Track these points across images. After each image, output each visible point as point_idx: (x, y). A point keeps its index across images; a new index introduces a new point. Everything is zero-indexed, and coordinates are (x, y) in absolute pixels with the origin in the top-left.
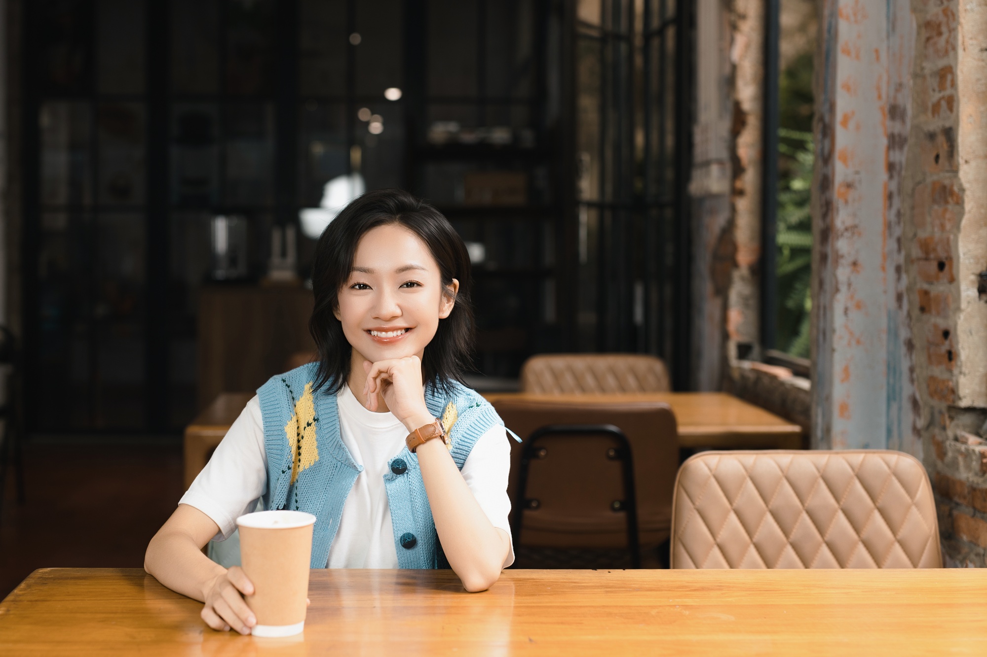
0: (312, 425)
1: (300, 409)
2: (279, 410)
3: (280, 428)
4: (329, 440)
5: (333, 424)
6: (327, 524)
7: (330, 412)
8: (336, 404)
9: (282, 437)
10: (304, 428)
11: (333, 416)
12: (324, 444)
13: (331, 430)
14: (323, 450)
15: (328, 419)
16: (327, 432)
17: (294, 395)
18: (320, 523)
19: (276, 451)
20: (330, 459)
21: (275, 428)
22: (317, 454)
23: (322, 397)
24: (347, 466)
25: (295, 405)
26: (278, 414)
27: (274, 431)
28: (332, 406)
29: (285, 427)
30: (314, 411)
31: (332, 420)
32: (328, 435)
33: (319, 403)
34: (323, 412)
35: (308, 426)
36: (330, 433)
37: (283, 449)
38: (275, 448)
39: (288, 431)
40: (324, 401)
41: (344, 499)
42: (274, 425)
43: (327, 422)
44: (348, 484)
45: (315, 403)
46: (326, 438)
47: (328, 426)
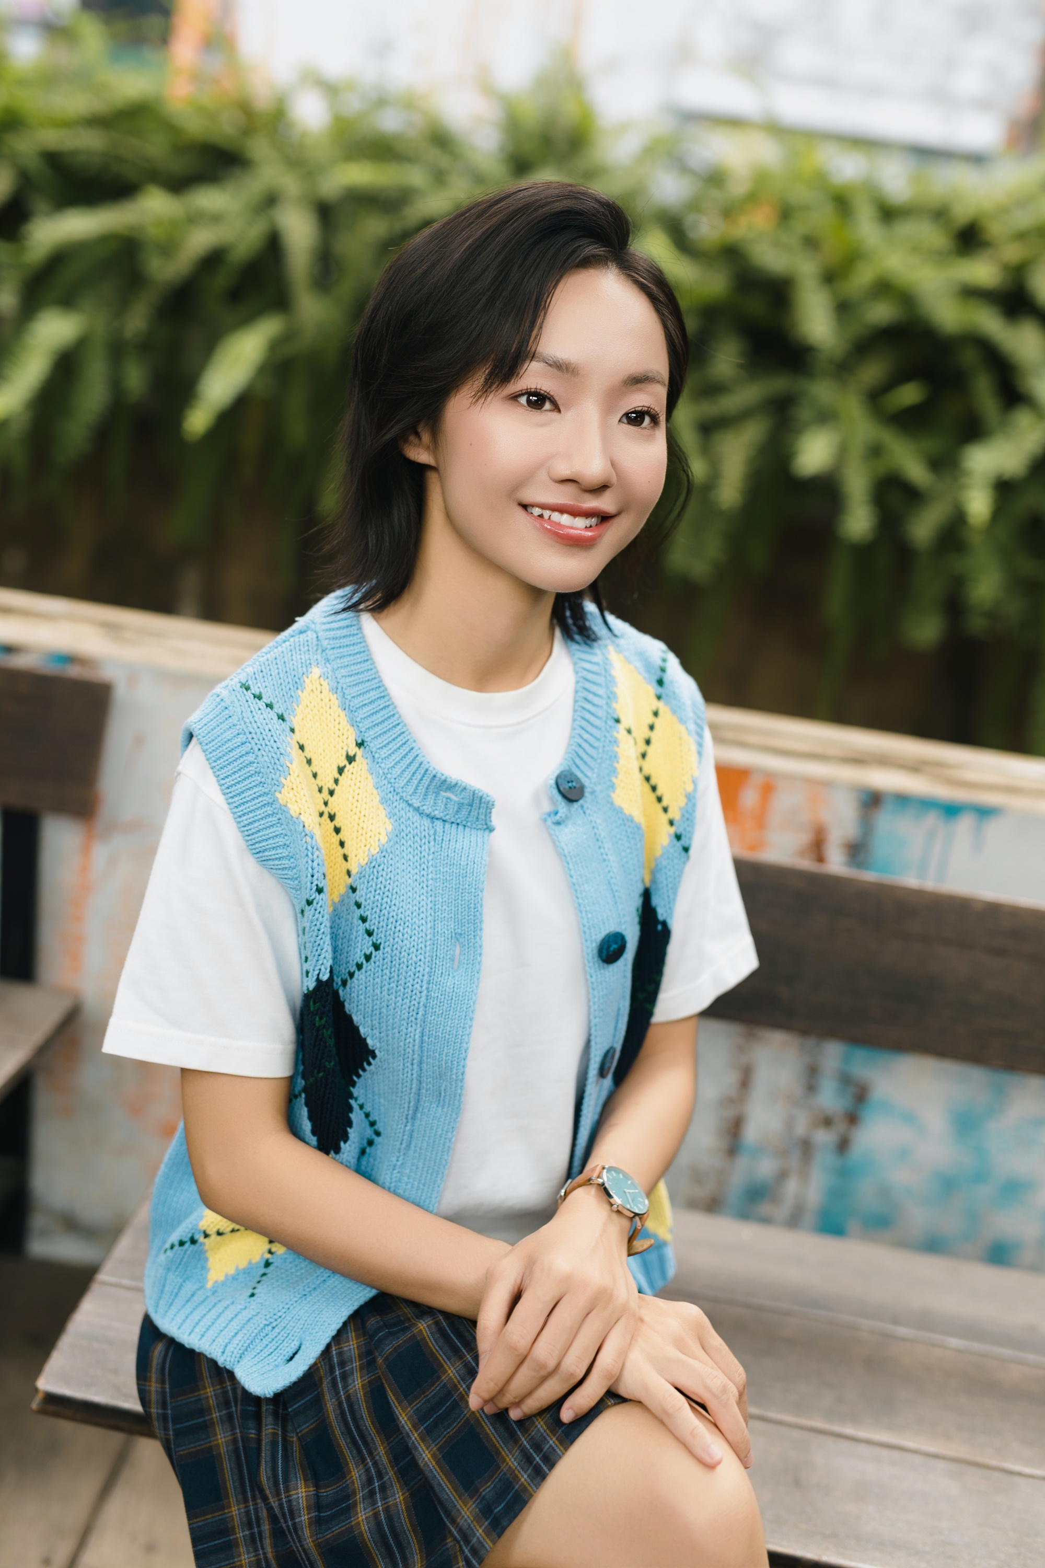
0: (357, 758)
1: (307, 732)
2: (251, 758)
3: (266, 799)
4: (403, 779)
5: (401, 743)
6: (453, 961)
7: (383, 718)
8: (390, 699)
9: (278, 816)
10: (341, 770)
11: (395, 727)
12: (392, 792)
13: (401, 756)
14: (394, 805)
15: (386, 736)
16: (393, 763)
17: (279, 709)
18: (438, 962)
19: (274, 852)
20: (414, 821)
21: (255, 805)
22: (386, 816)
23: (354, 691)
24: (458, 824)
25: (292, 730)
26: (252, 769)
27: (256, 811)
28: (384, 705)
29: (277, 794)
30: (349, 726)
31: (396, 735)
32: (398, 770)
33: (353, 707)
34: (368, 723)
35: (350, 763)
36: (401, 764)
37: (288, 842)
38: (270, 846)
39: (288, 800)
40: (362, 698)
41: (480, 893)
42: (251, 797)
43: (385, 743)
44: (476, 861)
45: (345, 709)
46: (394, 777)
47: (390, 752)
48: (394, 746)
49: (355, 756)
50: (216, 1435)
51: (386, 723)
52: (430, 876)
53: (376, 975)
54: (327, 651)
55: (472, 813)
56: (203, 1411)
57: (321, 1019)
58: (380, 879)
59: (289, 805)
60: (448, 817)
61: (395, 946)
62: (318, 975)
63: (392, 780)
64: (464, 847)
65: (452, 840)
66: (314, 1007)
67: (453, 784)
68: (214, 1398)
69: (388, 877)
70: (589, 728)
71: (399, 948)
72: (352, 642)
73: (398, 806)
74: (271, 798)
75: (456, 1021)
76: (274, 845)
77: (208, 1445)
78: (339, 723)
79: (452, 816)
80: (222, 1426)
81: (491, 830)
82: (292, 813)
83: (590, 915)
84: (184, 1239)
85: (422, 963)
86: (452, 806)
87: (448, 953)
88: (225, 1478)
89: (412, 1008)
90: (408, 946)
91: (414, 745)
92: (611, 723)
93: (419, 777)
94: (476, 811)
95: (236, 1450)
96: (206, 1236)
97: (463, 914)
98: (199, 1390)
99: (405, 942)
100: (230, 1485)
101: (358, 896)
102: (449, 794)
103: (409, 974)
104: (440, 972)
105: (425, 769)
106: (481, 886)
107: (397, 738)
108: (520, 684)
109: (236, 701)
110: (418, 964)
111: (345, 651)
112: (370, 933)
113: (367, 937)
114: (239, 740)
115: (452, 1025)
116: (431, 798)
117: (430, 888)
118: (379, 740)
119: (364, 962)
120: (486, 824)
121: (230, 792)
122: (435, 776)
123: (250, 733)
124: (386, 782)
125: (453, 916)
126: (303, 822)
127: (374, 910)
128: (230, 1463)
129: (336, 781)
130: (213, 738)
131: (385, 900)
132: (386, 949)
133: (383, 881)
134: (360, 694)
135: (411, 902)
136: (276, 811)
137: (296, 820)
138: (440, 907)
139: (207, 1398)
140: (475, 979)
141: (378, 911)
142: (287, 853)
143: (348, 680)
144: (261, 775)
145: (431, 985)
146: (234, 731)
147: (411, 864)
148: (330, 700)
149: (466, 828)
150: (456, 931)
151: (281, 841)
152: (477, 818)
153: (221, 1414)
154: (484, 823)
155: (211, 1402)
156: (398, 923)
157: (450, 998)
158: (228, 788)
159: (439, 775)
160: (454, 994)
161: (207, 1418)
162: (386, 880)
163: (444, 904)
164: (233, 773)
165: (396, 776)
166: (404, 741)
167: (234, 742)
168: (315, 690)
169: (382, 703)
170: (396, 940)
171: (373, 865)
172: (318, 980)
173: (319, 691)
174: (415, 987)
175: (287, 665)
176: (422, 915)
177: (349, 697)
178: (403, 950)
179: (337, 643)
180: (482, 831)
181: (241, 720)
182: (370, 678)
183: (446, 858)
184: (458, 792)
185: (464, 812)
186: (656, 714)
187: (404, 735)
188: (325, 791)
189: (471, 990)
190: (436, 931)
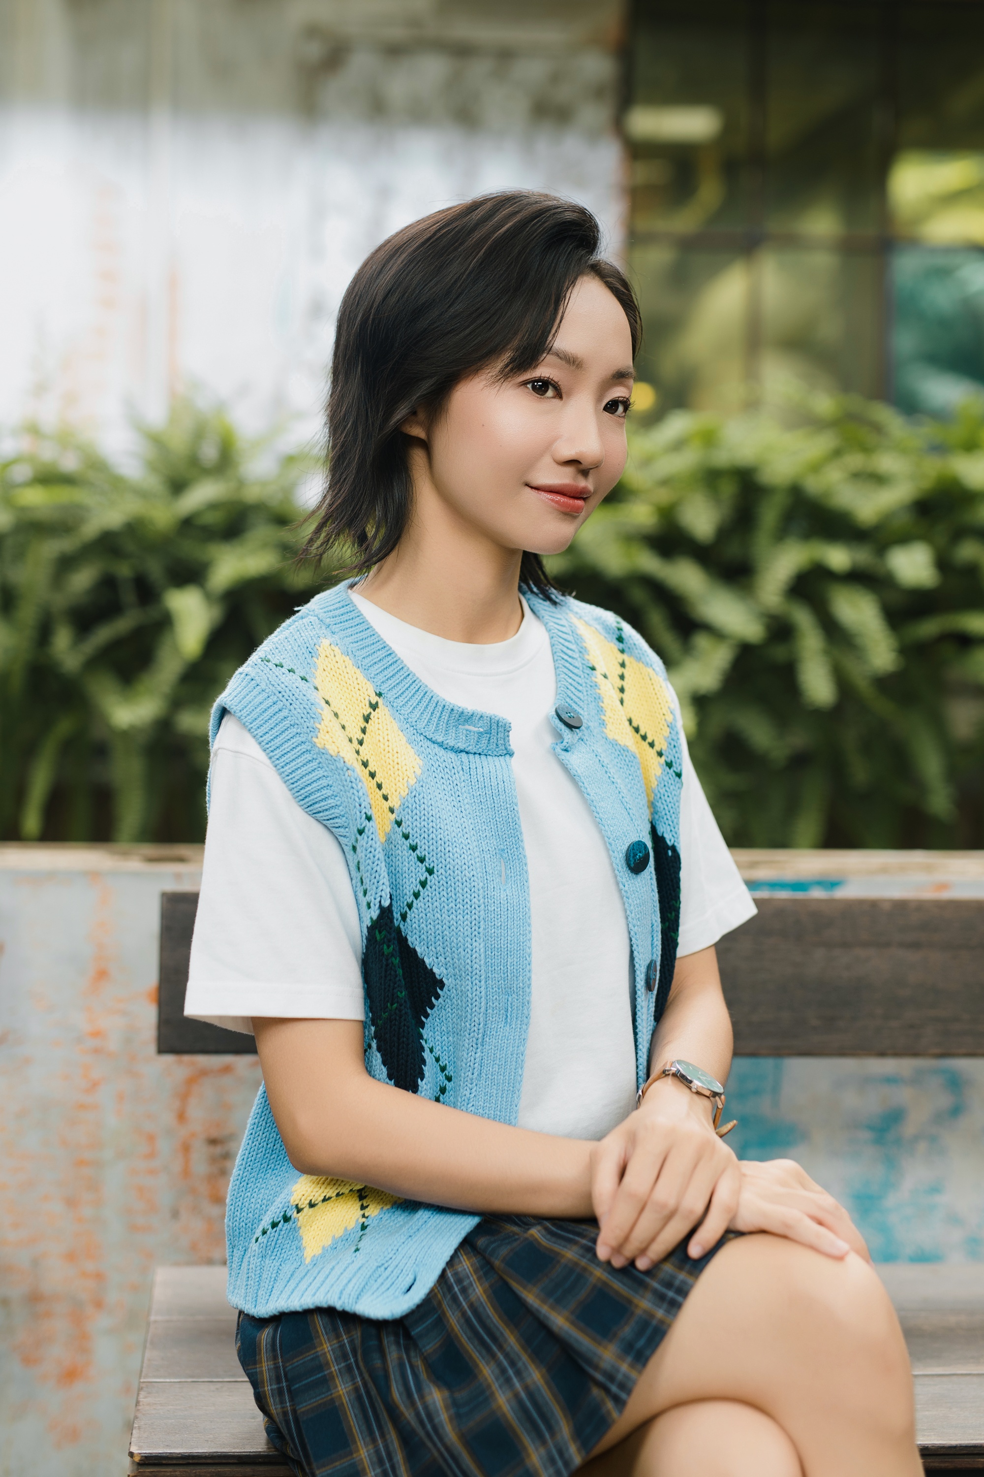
0: (379, 706)
1: (328, 691)
2: (285, 713)
3: (304, 747)
4: (423, 720)
5: (414, 690)
6: (501, 876)
7: (394, 672)
8: (396, 655)
9: (317, 761)
10: (367, 719)
11: (405, 678)
12: (416, 734)
13: (417, 702)
14: (420, 744)
15: (400, 687)
16: (411, 708)
17: (300, 672)
18: (488, 878)
19: (319, 794)
20: (441, 755)
21: (295, 754)
22: (415, 754)
23: (363, 653)
24: (480, 754)
25: (316, 688)
26: (287, 723)
27: (296, 760)
28: (392, 660)
29: (315, 740)
30: (366, 681)
31: (408, 684)
32: (417, 713)
33: (365, 666)
34: (381, 677)
35: (374, 710)
36: (419, 708)
37: (330, 783)
38: (315, 789)
39: (326, 743)
40: (371, 658)
41: (515, 807)
42: (290, 748)
43: (400, 693)
44: (505, 780)
45: (359, 668)
46: (414, 720)
47: (406, 699)
48: (408, 694)
49: (377, 703)
50: (336, 1387)
51: (397, 676)
52: (466, 801)
53: (434, 899)
54: (330, 626)
55: (492, 741)
56: (321, 1366)
57: (388, 947)
58: (423, 806)
59: (326, 746)
60: (470, 748)
61: (448, 867)
62: (380, 902)
63: (414, 724)
64: (491, 770)
65: (478, 767)
66: (381, 937)
67: (469, 714)
68: (331, 1352)
69: (429, 804)
70: (571, 675)
71: (452, 868)
72: (351, 617)
73: (423, 745)
74: (309, 745)
75: (515, 930)
76: (318, 788)
77: (329, 1398)
78: (357, 679)
79: (474, 746)
80: (342, 1378)
81: (511, 754)
82: (331, 752)
83: (612, 828)
84: (276, 1220)
85: (475, 878)
86: (473, 737)
87: (496, 868)
88: (351, 1425)
89: (473, 923)
90: (460, 864)
91: (426, 689)
92: (589, 671)
93: (438, 715)
94: (495, 738)
95: (359, 1398)
96: (299, 1210)
97: (503, 830)
98: (315, 1348)
99: (456, 860)
100: (356, 1430)
101: (404, 828)
102: (467, 727)
103: (465, 890)
104: (492, 887)
105: (442, 705)
106: (515, 801)
107: (409, 687)
108: (503, 637)
109: (260, 672)
110: (472, 879)
111: (347, 624)
112: (422, 860)
113: (420, 864)
114: (271, 700)
115: (513, 934)
116: (452, 731)
117: (468, 812)
118: (395, 691)
119: (421, 889)
120: (506, 749)
121: (270, 747)
122: (452, 710)
123: (280, 692)
124: (408, 726)
125: (494, 834)
126: (343, 758)
127: (422, 836)
128: (353, 1410)
129: (364, 731)
130: (245, 704)
131: (431, 824)
132: (439, 871)
133: (426, 808)
134: (369, 655)
135: (454, 825)
136: (315, 756)
137: (336, 758)
138: (480, 828)
139: (325, 1353)
140: (526, 888)
141: (426, 836)
142: (332, 792)
143: (355, 645)
144: (296, 726)
145: (486, 900)
146: (265, 695)
147: (447, 793)
148: (344, 662)
149: (488, 756)
150: (499, 847)
151: (324, 782)
152: (497, 745)
153: (340, 1366)
154: (503, 748)
155: (329, 1357)
156: (447, 845)
157: (506, 909)
158: (267, 744)
159: (456, 708)
160: (509, 904)
161: (326, 1372)
162: (428, 807)
163: (483, 824)
164: (269, 730)
165: (416, 719)
166: (417, 688)
167: (265, 704)
168: (328, 655)
169: (390, 659)
170: (448, 860)
171: (413, 794)
172: (381, 907)
173: (333, 655)
174: (473, 902)
175: (298, 640)
176: (466, 836)
177: (360, 658)
178: (456, 868)
179: (338, 620)
180: (503, 757)
181: (268, 684)
182: (375, 641)
183: (477, 783)
184: (476, 721)
185: (484, 741)
186: (623, 665)
187: (416, 682)
188: (355, 742)
189: (524, 898)
190: (481, 849)
